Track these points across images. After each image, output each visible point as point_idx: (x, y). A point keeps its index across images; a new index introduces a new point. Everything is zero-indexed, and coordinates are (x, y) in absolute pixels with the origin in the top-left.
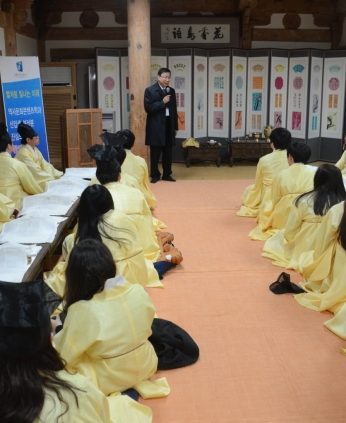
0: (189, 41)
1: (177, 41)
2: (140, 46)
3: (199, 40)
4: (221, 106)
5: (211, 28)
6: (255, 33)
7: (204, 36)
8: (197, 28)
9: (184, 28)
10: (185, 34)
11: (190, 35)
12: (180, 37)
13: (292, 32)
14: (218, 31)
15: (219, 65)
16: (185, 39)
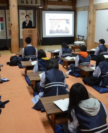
1: (23, 4)
2: (14, 6)
6: (48, 2)
7: (32, 3)
11: (27, 2)
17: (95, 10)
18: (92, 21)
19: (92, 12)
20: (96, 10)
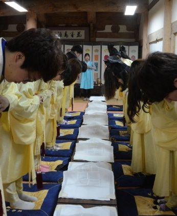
0: (65, 38)
3: (70, 37)
6: (97, 34)
7: (72, 36)
8: (69, 32)
9: (63, 32)
10: (63, 35)
11: (66, 35)
13: (116, 33)
14: (79, 34)
20: (150, 43)
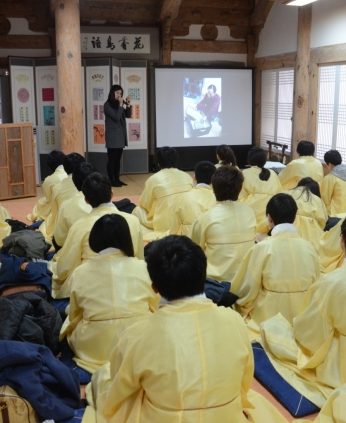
0: (109, 51)
1: (97, 50)
2: (70, 55)
3: (118, 50)
4: (137, 118)
5: (131, 38)
6: (174, 43)
7: (124, 46)
8: (117, 38)
9: (103, 38)
10: (104, 43)
11: (110, 44)
12: (99, 46)
13: (210, 43)
14: (137, 41)
15: (133, 76)
16: (104, 49)
17: (315, 66)
18: (305, 97)
19: (306, 72)
20: (318, 65)
